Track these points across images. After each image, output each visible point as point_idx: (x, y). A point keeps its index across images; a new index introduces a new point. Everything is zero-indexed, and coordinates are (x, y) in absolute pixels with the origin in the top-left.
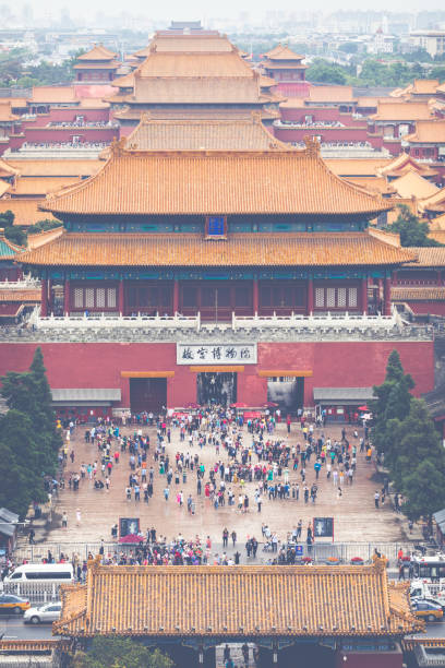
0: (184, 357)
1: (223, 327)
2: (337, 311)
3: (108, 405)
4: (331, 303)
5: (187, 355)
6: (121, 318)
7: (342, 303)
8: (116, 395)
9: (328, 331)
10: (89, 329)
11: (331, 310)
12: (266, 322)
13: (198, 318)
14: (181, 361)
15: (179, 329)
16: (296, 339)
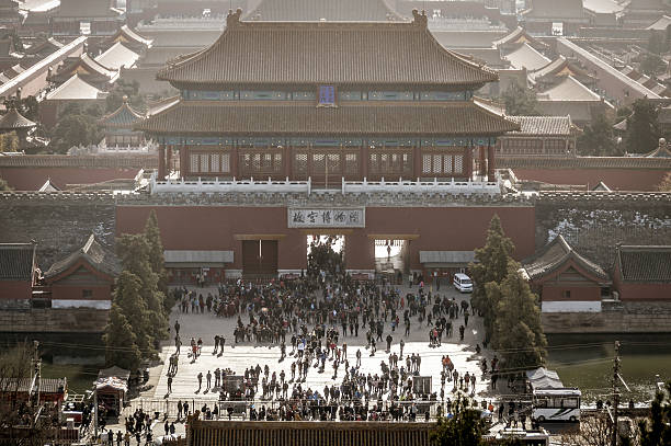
0: (295, 220)
1: (333, 191)
2: (444, 177)
3: (222, 266)
4: (437, 170)
5: (298, 218)
6: (234, 182)
7: (448, 169)
8: (229, 256)
9: (434, 196)
10: (204, 193)
11: (438, 176)
12: (374, 187)
13: (309, 183)
14: (291, 224)
15: (290, 193)
16: (404, 204)
